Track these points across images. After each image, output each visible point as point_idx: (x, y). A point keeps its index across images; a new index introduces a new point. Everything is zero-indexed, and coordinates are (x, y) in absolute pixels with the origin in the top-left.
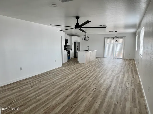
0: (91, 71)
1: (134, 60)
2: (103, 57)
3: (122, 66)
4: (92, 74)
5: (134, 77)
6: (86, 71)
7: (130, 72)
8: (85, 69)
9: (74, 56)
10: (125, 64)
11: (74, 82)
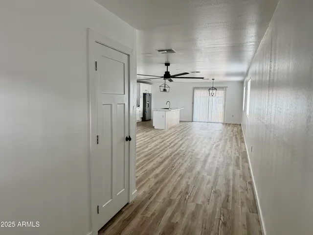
0: (179, 139)
1: (240, 125)
2: (191, 120)
3: (222, 134)
4: (181, 142)
5: (239, 146)
6: (172, 139)
7: (234, 140)
8: (169, 137)
9: (142, 118)
10: (227, 131)
11: (162, 150)
